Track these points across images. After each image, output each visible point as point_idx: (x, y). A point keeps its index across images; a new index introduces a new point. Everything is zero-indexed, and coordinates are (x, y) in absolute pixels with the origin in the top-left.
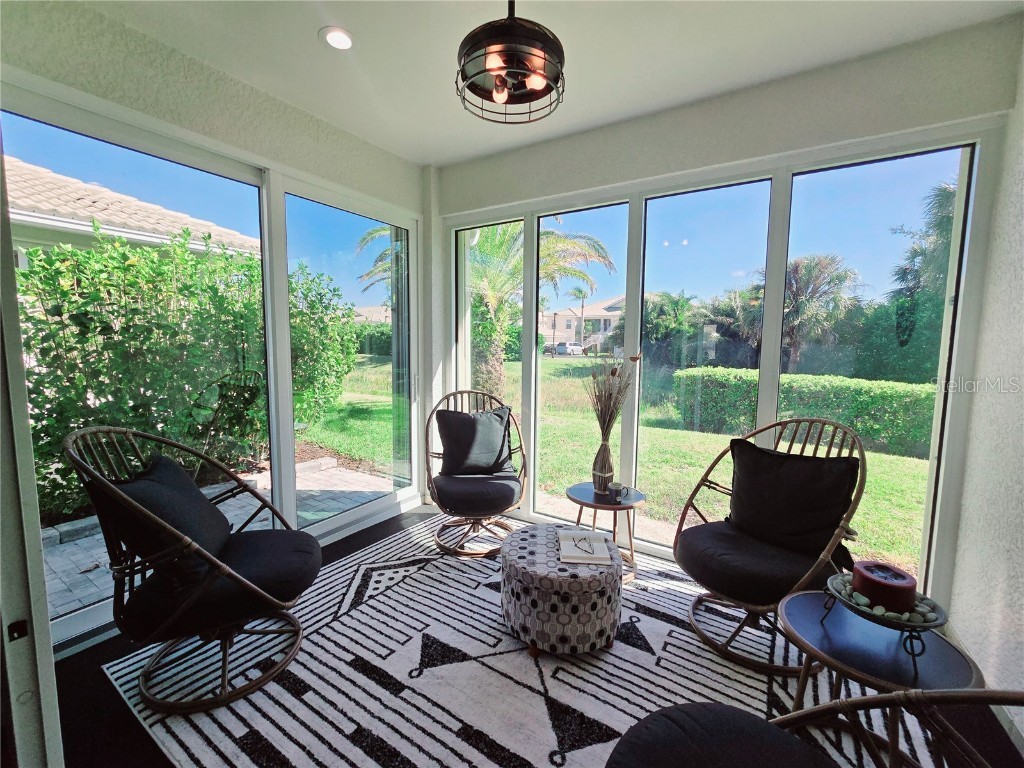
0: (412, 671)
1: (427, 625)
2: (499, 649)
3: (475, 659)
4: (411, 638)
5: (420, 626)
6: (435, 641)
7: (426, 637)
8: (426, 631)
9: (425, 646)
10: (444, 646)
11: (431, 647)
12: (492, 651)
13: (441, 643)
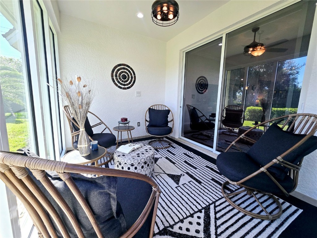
0: (184, 176)
1: (176, 187)
2: (158, 174)
3: (166, 174)
4: (182, 185)
5: (179, 188)
6: (175, 181)
7: (178, 184)
8: (177, 186)
9: (179, 181)
10: (173, 179)
11: (177, 180)
12: (160, 174)
13: (174, 180)
